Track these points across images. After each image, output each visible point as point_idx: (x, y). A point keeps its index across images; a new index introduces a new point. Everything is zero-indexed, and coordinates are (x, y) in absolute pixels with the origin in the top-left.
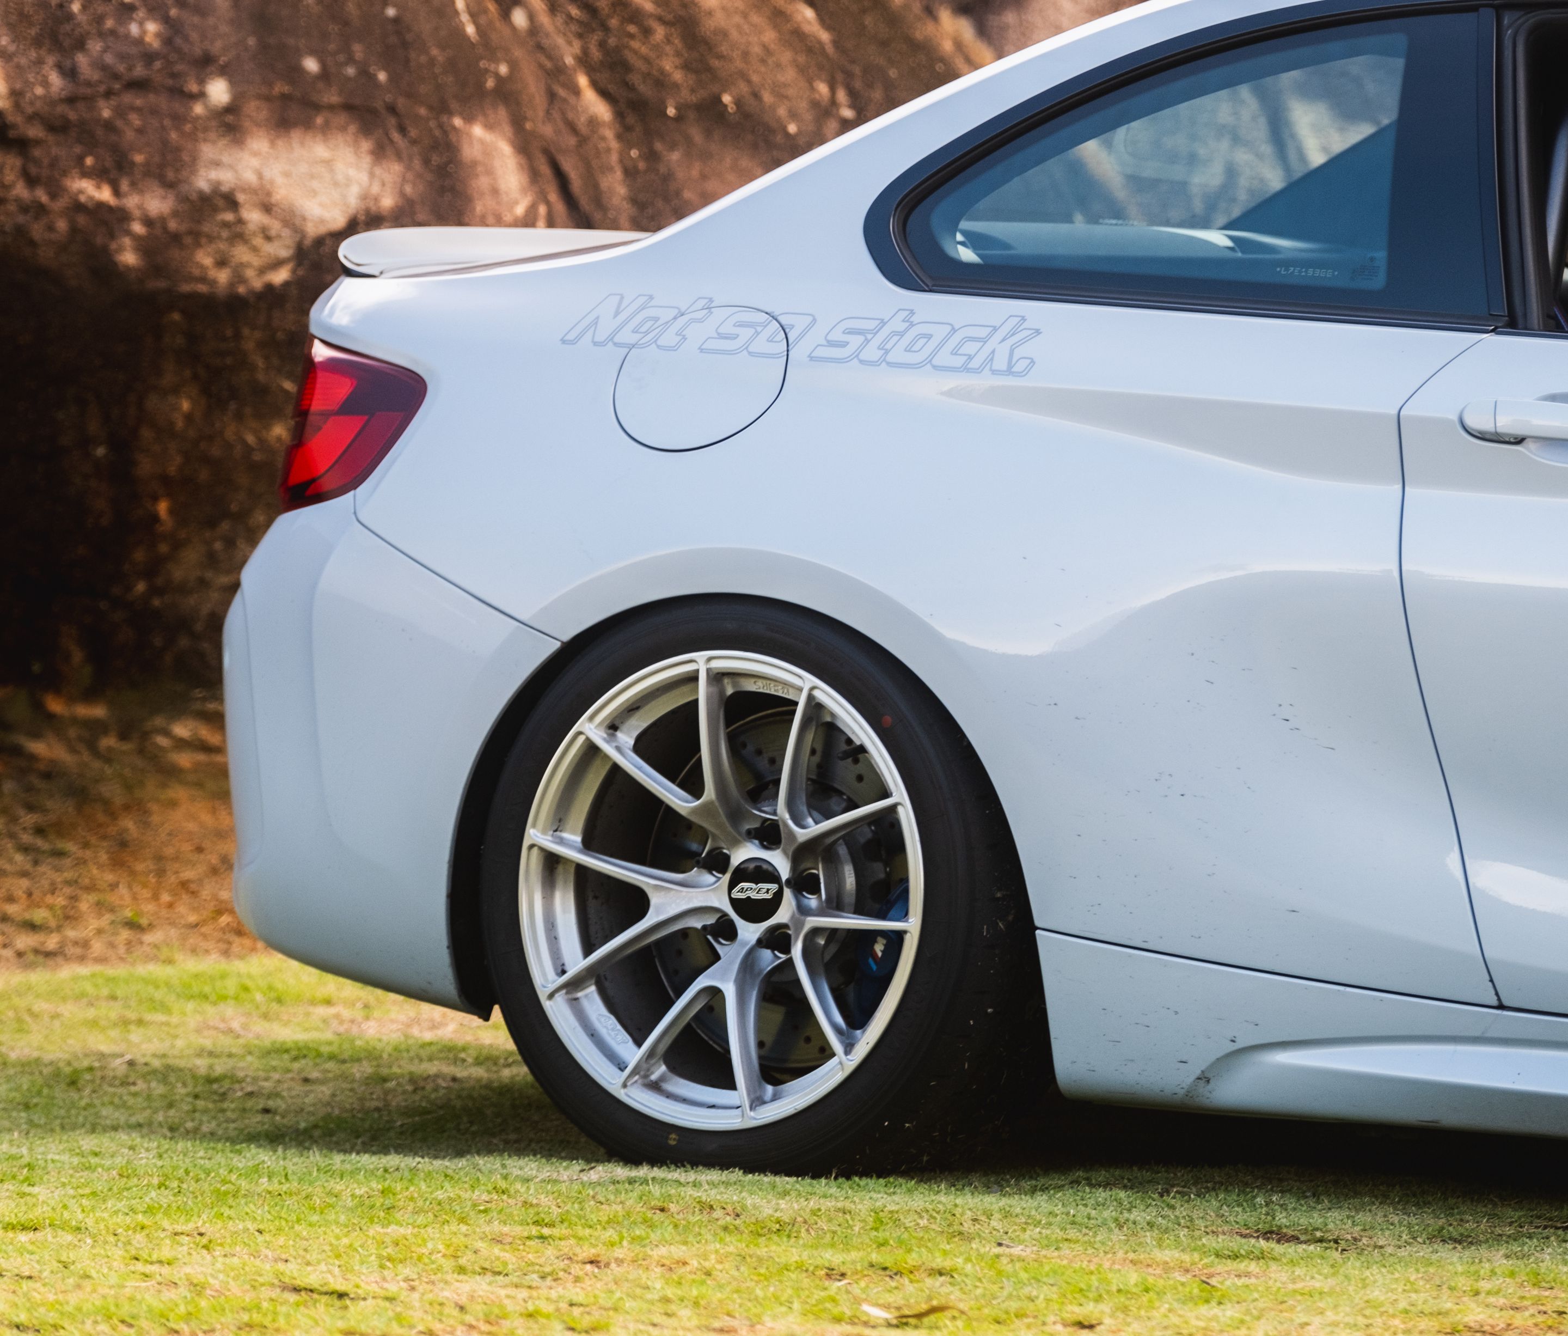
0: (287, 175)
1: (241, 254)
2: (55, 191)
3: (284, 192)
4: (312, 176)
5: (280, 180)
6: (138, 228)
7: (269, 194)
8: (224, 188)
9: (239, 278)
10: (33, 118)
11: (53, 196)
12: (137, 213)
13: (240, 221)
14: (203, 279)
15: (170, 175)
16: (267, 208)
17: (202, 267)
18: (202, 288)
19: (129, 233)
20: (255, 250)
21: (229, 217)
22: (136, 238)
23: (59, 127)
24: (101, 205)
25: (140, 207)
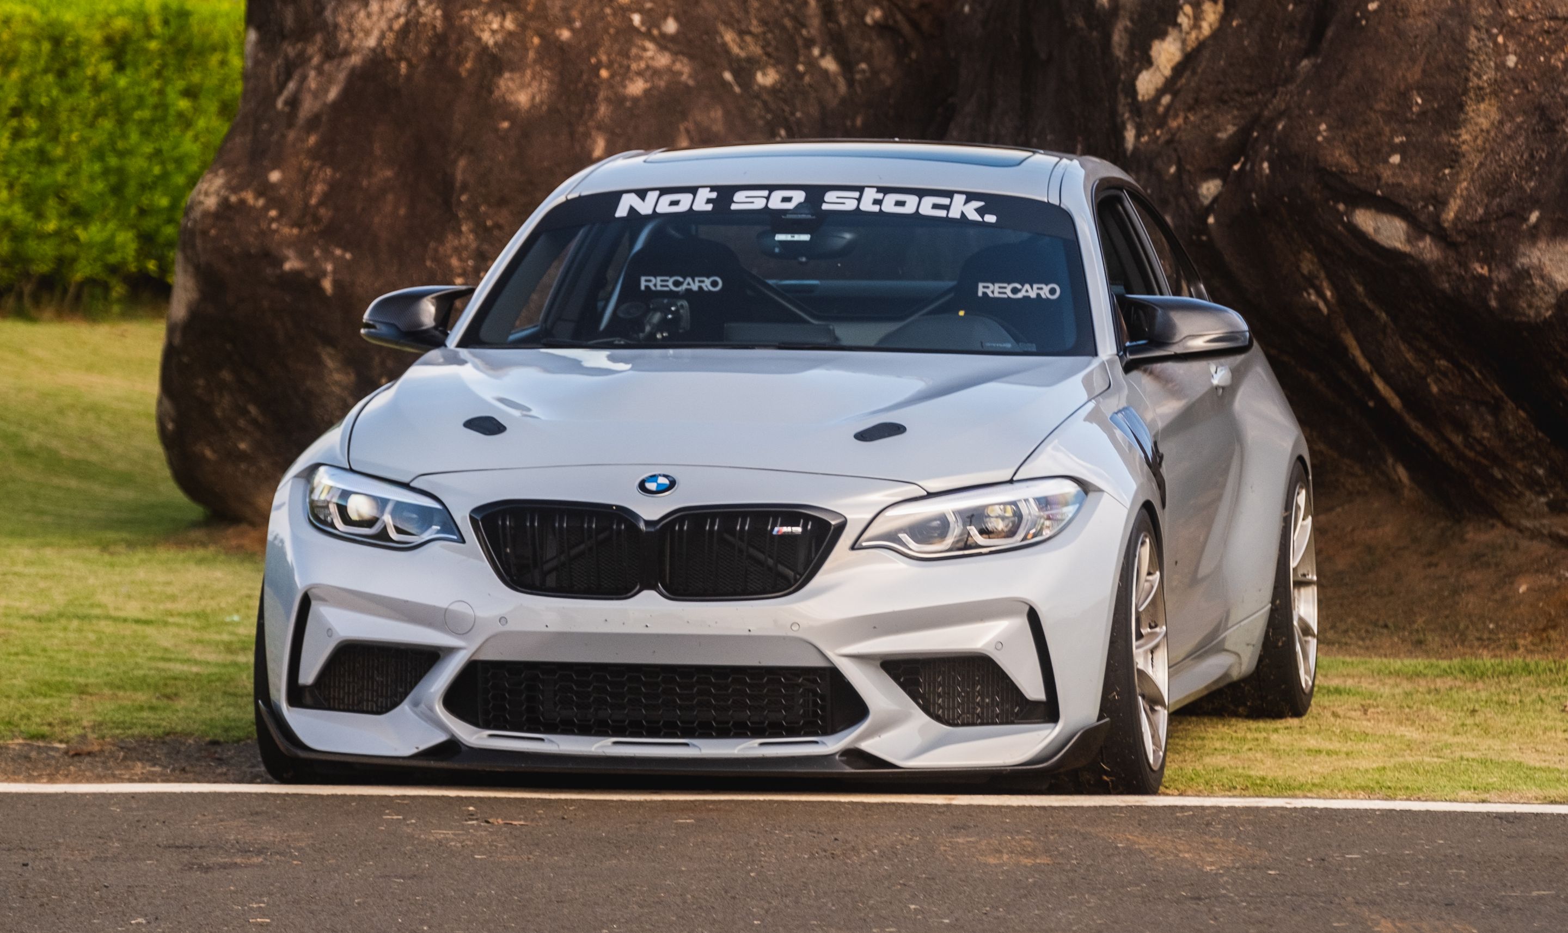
0: (1551, 260)
1: (1537, 302)
2: (1467, 269)
3: (1549, 268)
4: (1561, 261)
5: (1547, 263)
6: (1495, 288)
7: (1542, 270)
8: (1526, 267)
9: (1538, 314)
10: (1459, 232)
11: (1466, 272)
12: (1496, 280)
13: (1533, 284)
14: (1524, 314)
15: (1509, 260)
16: (1542, 277)
17: (1522, 307)
18: (1524, 319)
19: (1492, 290)
20: (1541, 299)
21: (1529, 282)
22: (1495, 293)
23: (1472, 236)
24: (1481, 276)
25: (1497, 277)
